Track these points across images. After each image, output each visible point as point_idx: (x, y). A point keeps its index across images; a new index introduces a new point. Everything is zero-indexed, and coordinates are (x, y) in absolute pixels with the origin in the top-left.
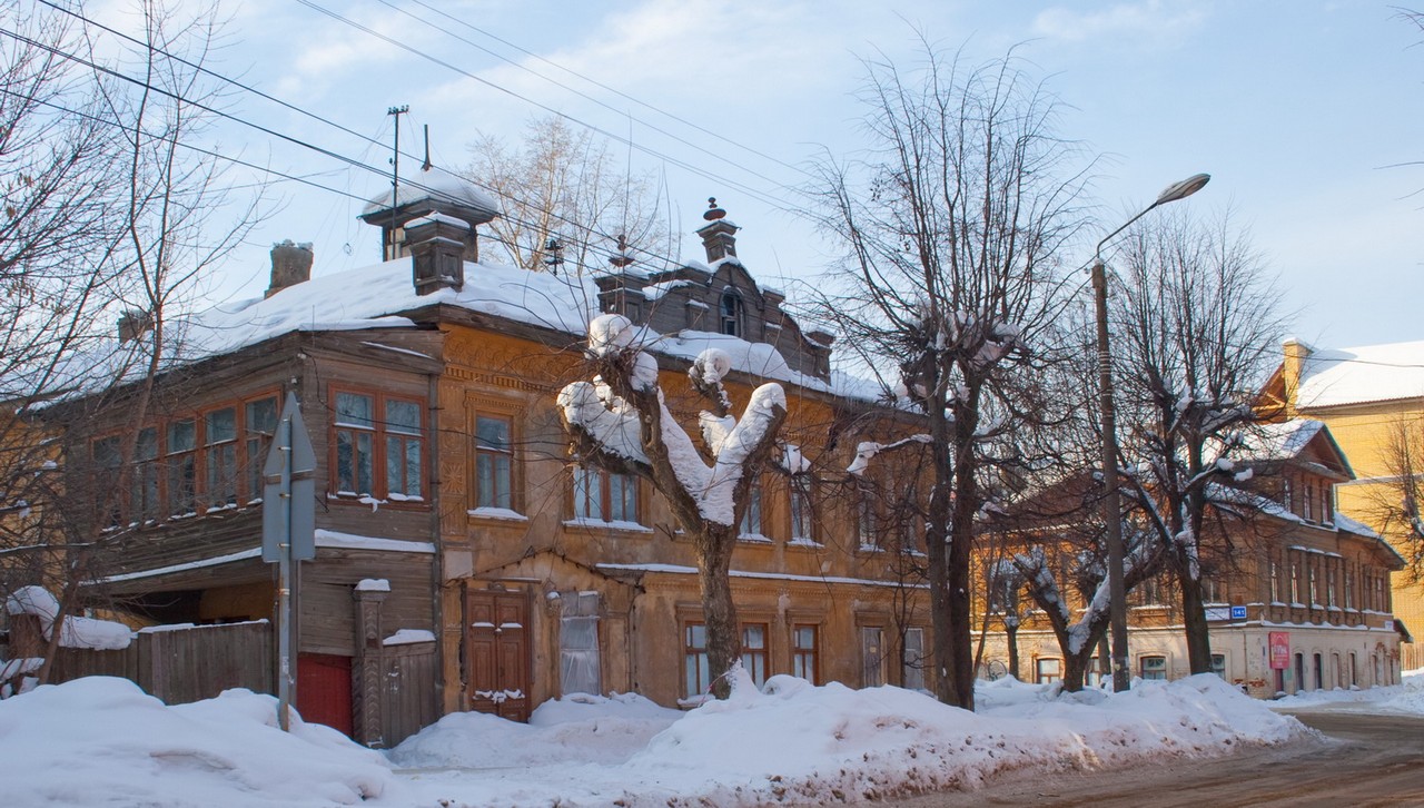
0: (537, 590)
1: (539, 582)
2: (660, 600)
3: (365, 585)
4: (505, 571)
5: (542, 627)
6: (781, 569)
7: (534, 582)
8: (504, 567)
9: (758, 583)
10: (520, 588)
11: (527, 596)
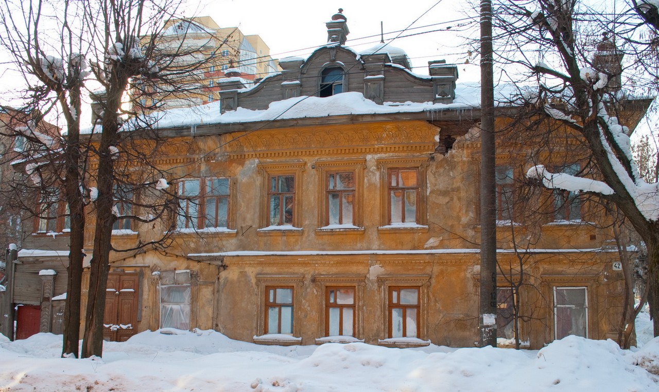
0: (147, 271)
1: (149, 267)
2: (243, 274)
3: (43, 272)
4: (125, 262)
5: (149, 291)
6: (375, 246)
7: (145, 267)
8: (124, 259)
9: (340, 258)
10: (135, 270)
11: (140, 274)
